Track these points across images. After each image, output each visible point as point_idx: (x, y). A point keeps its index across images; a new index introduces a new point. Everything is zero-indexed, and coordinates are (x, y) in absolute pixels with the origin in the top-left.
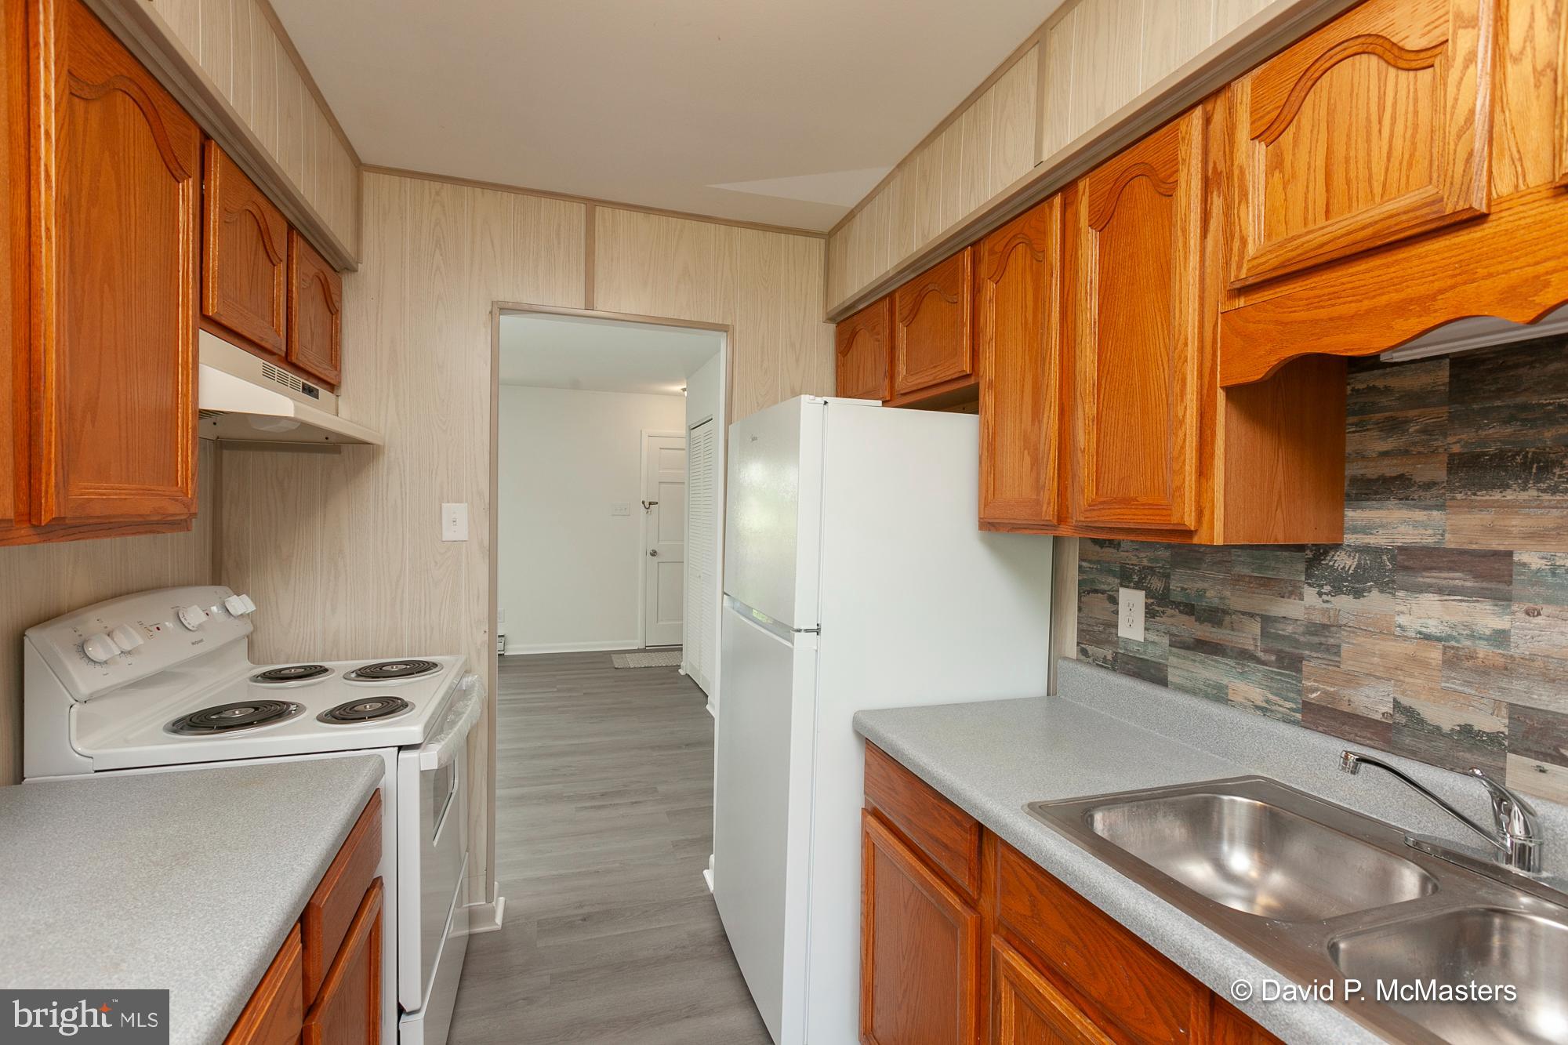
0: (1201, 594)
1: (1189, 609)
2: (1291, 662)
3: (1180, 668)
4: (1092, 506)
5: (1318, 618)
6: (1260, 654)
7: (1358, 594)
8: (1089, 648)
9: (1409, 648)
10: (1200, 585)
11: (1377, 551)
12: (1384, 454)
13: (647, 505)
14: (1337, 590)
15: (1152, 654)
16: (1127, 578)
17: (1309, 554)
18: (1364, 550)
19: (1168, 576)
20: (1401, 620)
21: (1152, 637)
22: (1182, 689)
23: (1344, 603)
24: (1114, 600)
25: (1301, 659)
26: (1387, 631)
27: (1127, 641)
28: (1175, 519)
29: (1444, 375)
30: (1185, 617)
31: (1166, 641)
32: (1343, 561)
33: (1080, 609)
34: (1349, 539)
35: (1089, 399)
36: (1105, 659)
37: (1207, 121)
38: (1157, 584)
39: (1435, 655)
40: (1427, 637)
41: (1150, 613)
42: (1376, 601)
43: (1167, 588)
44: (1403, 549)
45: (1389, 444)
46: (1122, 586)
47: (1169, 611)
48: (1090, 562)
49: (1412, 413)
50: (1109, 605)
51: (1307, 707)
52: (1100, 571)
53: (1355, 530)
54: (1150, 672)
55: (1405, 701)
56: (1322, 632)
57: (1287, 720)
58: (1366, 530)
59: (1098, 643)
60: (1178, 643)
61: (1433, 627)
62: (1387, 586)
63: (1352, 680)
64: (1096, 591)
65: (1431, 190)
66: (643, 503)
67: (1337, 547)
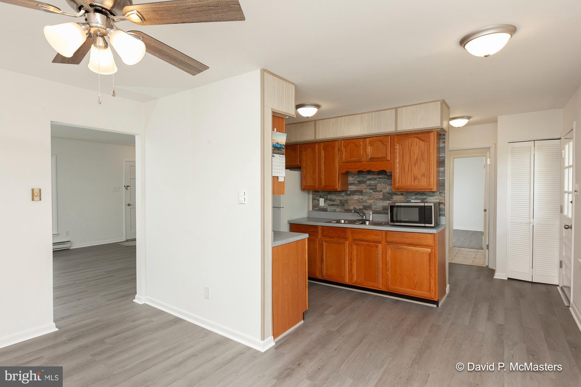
0: (332, 198)
1: (330, 200)
2: (343, 205)
3: (329, 209)
4: (324, 186)
5: (346, 199)
6: (340, 205)
7: (350, 196)
8: (314, 209)
9: (354, 201)
10: (332, 197)
11: (352, 191)
12: (352, 180)
13: (126, 187)
14: (348, 196)
15: (325, 207)
16: (321, 197)
17: (345, 192)
18: (351, 191)
19: (327, 196)
20: (354, 198)
21: (325, 205)
22: (330, 211)
23: (349, 197)
24: (319, 200)
25: (344, 204)
26: (353, 200)
27: (321, 206)
28: (336, 188)
29: (357, 172)
30: (330, 201)
31: (327, 205)
32: (349, 192)
33: (312, 203)
34: (349, 190)
35: (323, 172)
36: (317, 210)
37: (338, 143)
38: (326, 197)
39: (357, 201)
40: (356, 200)
41: (325, 201)
42: (352, 196)
43: (327, 198)
44: (354, 191)
45: (352, 179)
46: (320, 198)
47: (328, 201)
48: (314, 195)
49: (355, 176)
50: (318, 201)
51: (345, 210)
52: (316, 196)
53: (350, 189)
54: (324, 210)
55: (354, 207)
56: (346, 201)
57: (343, 212)
58: (351, 189)
59: (316, 207)
60: (329, 205)
61: (357, 199)
62: (353, 195)
63: (350, 206)
64: (315, 199)
65: (359, 159)
66: (125, 186)
67: (348, 191)
